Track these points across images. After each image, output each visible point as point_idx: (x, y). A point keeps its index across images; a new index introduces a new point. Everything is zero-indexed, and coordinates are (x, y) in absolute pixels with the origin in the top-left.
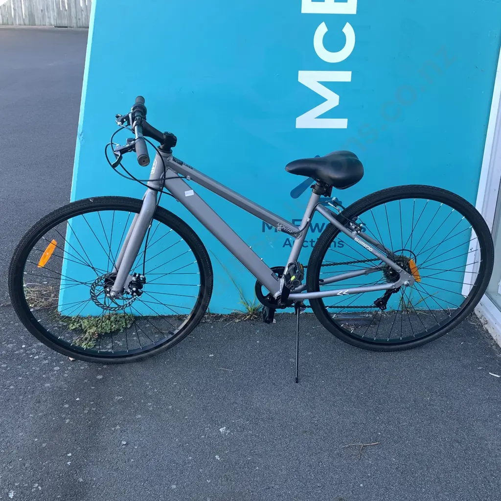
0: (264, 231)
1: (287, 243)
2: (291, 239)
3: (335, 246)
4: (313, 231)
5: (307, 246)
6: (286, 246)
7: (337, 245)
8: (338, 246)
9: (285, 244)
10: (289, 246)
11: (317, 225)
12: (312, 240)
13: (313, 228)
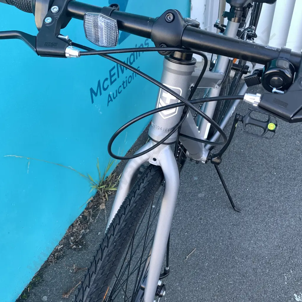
0: (93, 102)
1: (110, 99)
2: (111, 93)
5: (121, 91)
6: (109, 103)
9: (109, 102)
12: (123, 81)
13: (123, 69)
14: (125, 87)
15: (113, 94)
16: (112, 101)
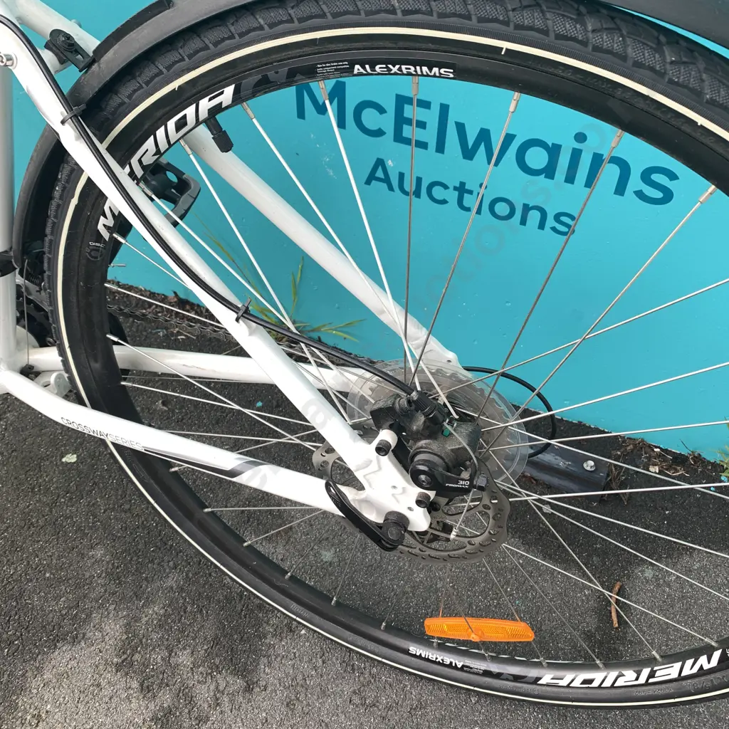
0: (301, 114)
1: (380, 174)
2: (390, 163)
3: (542, 226)
4: (468, 154)
5: (444, 202)
7: (550, 222)
8: (554, 229)
9: (372, 176)
10: (385, 186)
11: (484, 136)
12: (463, 184)
13: (470, 144)
14: (466, 203)
15: (401, 176)
16: (391, 188)
